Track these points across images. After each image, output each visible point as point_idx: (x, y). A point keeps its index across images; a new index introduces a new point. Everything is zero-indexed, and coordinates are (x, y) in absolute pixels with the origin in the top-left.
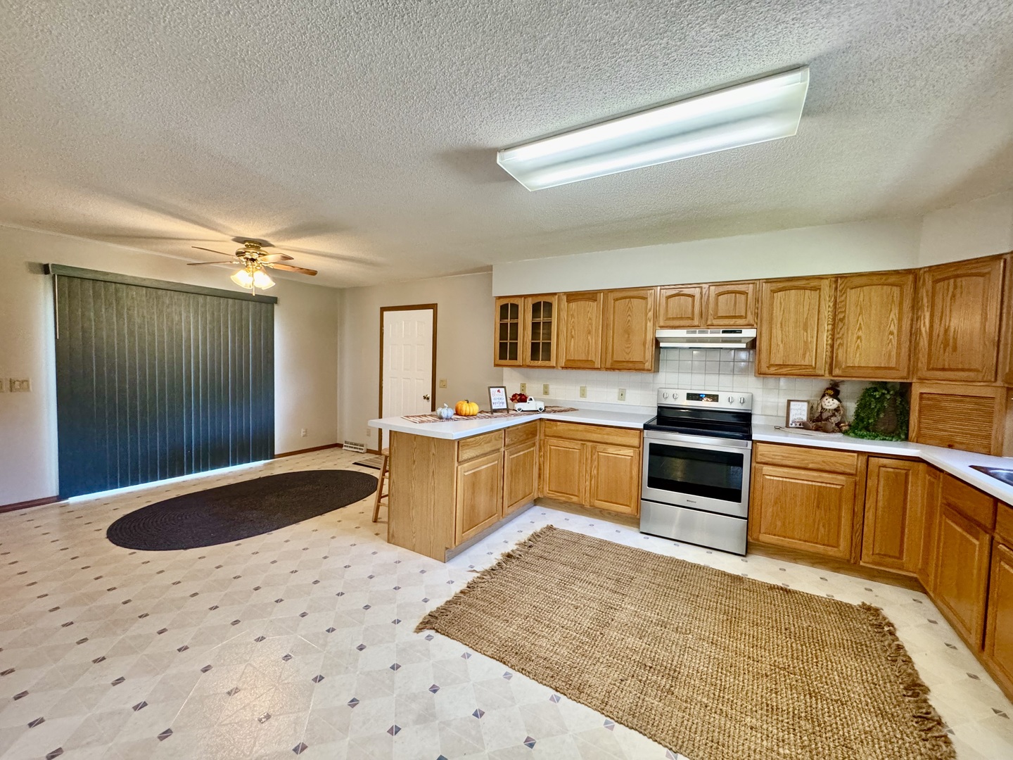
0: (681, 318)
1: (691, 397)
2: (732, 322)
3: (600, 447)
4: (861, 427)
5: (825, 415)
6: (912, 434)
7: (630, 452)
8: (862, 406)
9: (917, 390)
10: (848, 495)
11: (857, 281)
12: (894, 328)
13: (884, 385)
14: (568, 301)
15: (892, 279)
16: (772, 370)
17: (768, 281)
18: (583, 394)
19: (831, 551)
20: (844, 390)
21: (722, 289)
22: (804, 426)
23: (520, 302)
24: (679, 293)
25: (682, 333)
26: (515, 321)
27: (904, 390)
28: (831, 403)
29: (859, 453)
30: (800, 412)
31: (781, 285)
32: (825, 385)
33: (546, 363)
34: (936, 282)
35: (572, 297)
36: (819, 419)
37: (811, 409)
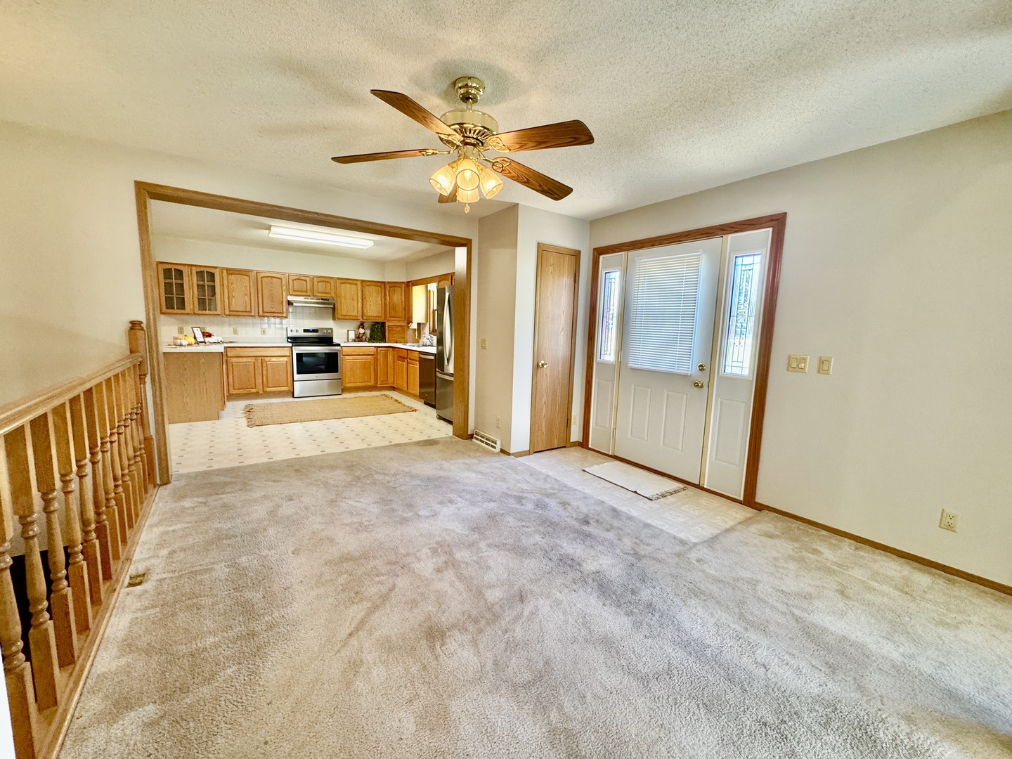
0: (301, 291)
1: (305, 331)
2: (325, 295)
3: (267, 359)
4: (372, 339)
5: (361, 336)
6: (387, 340)
7: (285, 359)
8: (372, 331)
9: (387, 324)
10: (372, 362)
11: (368, 283)
12: (380, 302)
13: (377, 323)
14: (228, 274)
15: (379, 284)
16: (342, 317)
17: (338, 278)
18: (235, 332)
19: (368, 384)
20: (365, 325)
21: (320, 279)
22: (355, 341)
23: (185, 270)
24: (299, 278)
25: (302, 299)
26: (179, 282)
27: (383, 324)
28: (362, 331)
29: (375, 347)
30: (352, 335)
31: (343, 281)
32: (359, 324)
33: (214, 312)
34: (390, 287)
35: (231, 271)
36: (358, 338)
37: (356, 334)
